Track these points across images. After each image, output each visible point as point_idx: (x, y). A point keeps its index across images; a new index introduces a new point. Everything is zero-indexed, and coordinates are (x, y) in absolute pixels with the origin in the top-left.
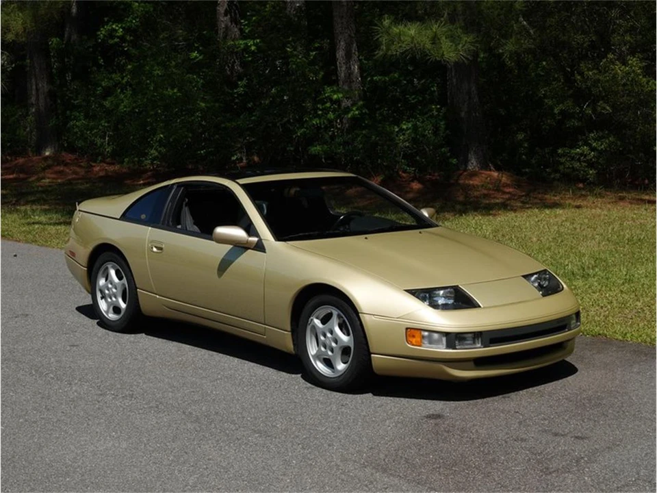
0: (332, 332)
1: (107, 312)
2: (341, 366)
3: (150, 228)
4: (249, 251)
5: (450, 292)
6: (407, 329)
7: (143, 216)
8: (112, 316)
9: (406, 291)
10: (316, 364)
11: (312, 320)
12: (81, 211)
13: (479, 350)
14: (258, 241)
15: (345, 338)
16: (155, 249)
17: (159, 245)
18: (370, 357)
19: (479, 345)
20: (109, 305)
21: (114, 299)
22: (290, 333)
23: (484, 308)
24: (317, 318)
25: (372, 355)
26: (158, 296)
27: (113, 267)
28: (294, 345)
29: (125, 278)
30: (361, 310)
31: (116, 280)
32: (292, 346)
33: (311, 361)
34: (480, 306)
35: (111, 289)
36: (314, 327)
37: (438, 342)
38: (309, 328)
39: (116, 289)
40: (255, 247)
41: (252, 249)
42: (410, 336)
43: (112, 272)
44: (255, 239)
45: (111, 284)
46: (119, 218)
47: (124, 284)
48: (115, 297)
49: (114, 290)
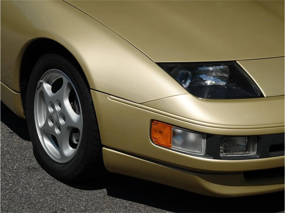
0: (61, 105)
2: (69, 151)
5: (222, 71)
6: (152, 120)
11: (41, 83)
15: (74, 116)
18: (101, 150)
19: (253, 153)
22: (19, 94)
24: (48, 82)
25: (104, 148)
28: (24, 108)
30: (93, 84)
32: (22, 110)
34: (262, 96)
36: (43, 93)
37: (195, 145)
38: (38, 93)
42: (155, 131)
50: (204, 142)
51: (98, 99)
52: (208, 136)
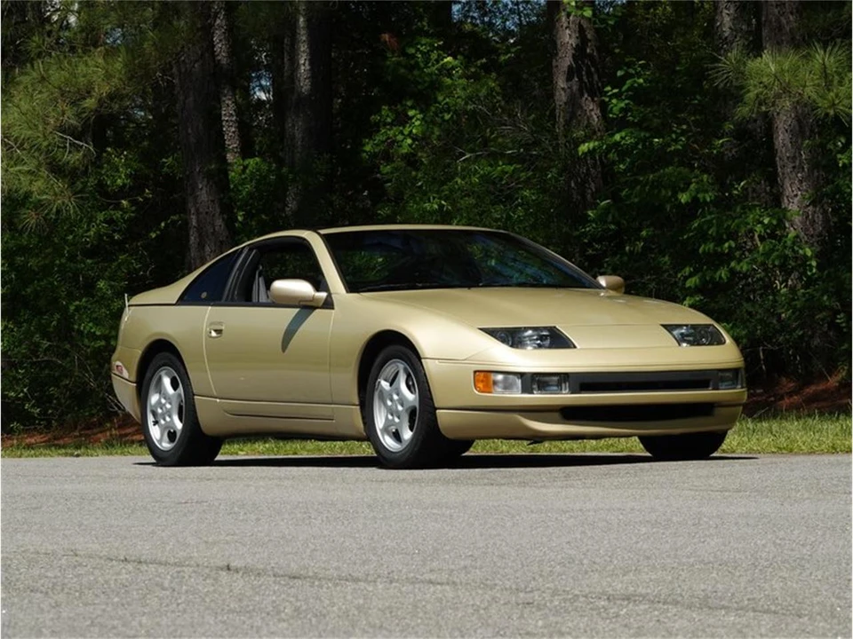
0: (398, 392)
1: (160, 441)
2: (408, 435)
3: (210, 308)
4: (317, 310)
6: (475, 372)
7: (204, 295)
8: (166, 445)
9: (481, 329)
10: (384, 439)
11: (379, 383)
12: (132, 305)
13: (565, 397)
14: (327, 296)
15: (410, 397)
16: (214, 334)
17: (218, 327)
18: (435, 414)
19: (567, 390)
20: (163, 429)
21: (168, 419)
22: (358, 407)
23: (581, 349)
24: (386, 380)
25: (437, 412)
26: (218, 400)
27: (167, 374)
28: (365, 423)
29: (181, 385)
30: (424, 355)
31: (170, 390)
32: (362, 426)
33: (378, 437)
34: (575, 347)
35: (164, 405)
36: (382, 392)
37: (513, 385)
38: (376, 395)
39: (170, 403)
40: (324, 304)
41: (320, 308)
42: (478, 381)
43: (167, 381)
44: (323, 295)
45: (165, 398)
46: (174, 302)
47: (179, 395)
48: (170, 416)
49: (168, 406)
50: (519, 382)
51: (430, 366)
52: (521, 375)
